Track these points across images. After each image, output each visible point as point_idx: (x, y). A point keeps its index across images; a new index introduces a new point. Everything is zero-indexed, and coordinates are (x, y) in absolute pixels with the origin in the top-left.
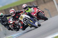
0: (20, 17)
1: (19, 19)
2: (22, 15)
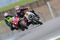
1: (25, 16)
2: (27, 12)
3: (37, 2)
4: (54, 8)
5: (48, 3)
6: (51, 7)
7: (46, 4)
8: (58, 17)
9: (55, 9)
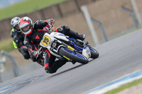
0: (42, 41)
1: (41, 44)
2: (46, 34)
3: (58, 6)
4: (98, 22)
5: (84, 9)
6: (92, 19)
7: (80, 10)
8: (107, 40)
9: (101, 24)
